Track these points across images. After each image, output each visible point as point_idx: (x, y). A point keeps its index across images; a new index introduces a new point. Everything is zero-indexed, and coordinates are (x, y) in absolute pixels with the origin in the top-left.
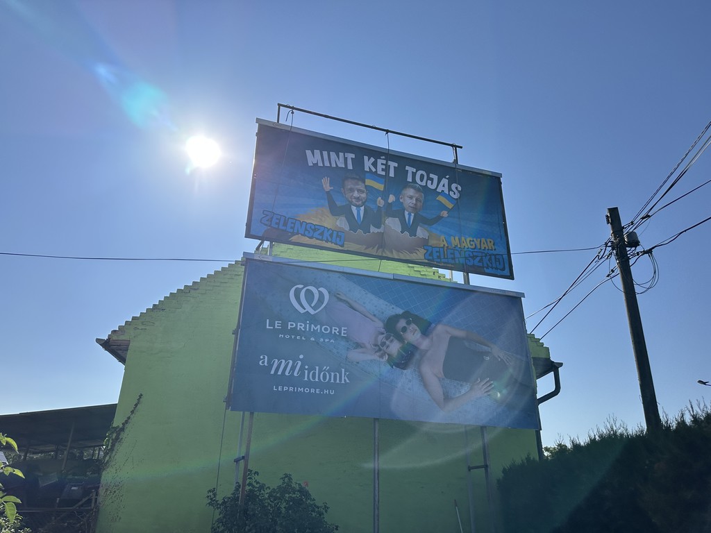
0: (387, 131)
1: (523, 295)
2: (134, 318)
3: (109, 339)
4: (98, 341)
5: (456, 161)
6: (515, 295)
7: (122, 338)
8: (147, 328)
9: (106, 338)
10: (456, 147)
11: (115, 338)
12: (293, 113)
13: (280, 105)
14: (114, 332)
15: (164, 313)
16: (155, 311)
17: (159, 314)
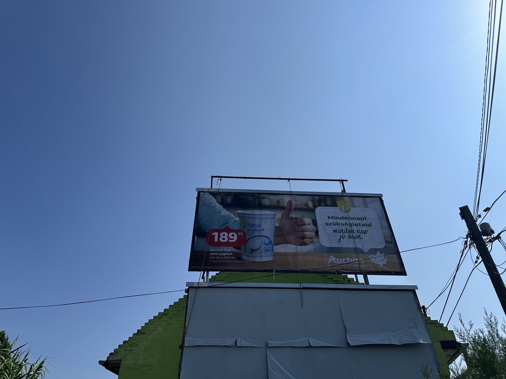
0: (289, 179)
1: (416, 287)
2: (124, 342)
3: (107, 360)
4: (101, 362)
5: (344, 191)
6: (409, 288)
7: (116, 358)
8: (133, 349)
9: (105, 359)
10: (342, 181)
11: (111, 359)
12: (221, 180)
13: (212, 177)
14: (111, 354)
15: (144, 336)
16: (139, 335)
17: (141, 337)
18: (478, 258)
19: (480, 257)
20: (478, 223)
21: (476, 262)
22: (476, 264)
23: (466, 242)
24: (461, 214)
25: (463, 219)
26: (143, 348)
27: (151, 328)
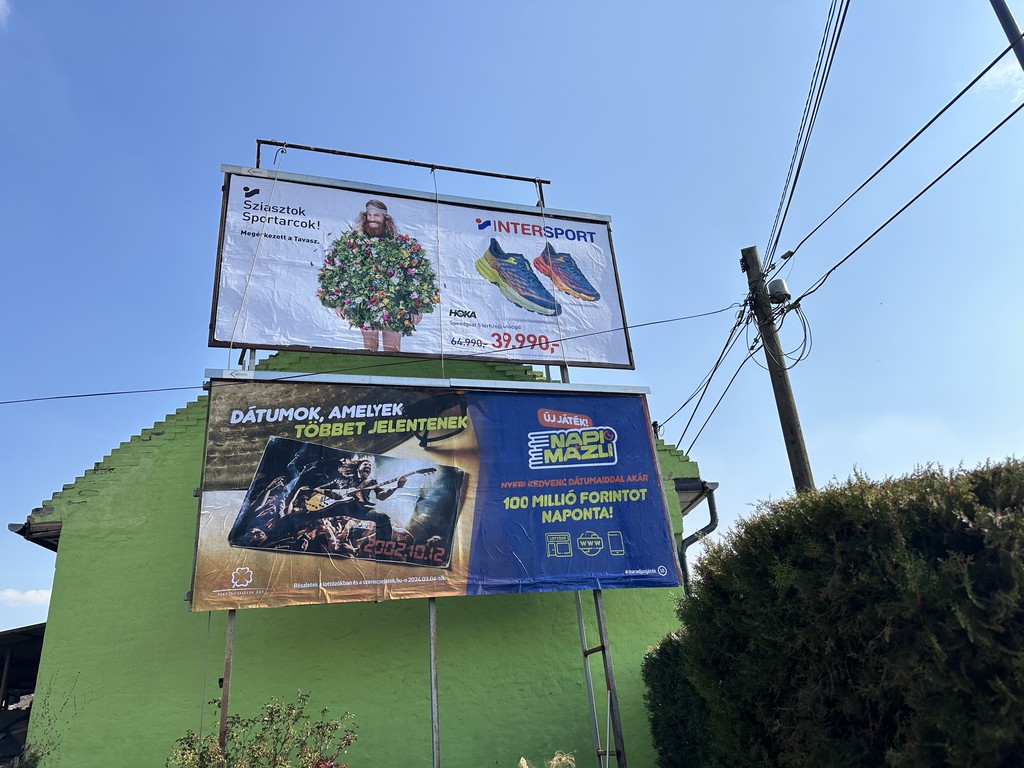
0: (433, 167)
1: (648, 390)
2: (66, 487)
3: (28, 523)
4: (12, 527)
5: (542, 203)
6: (636, 391)
7: (50, 518)
9: (23, 521)
10: (540, 182)
11: (38, 519)
12: (284, 152)
13: (260, 142)
14: (38, 510)
15: (111, 475)
16: (100, 472)
17: (105, 476)
18: (756, 341)
19: (761, 340)
20: (767, 279)
21: (752, 348)
22: (752, 352)
23: (742, 313)
24: (742, 261)
25: (744, 270)
26: (110, 499)
27: (126, 460)
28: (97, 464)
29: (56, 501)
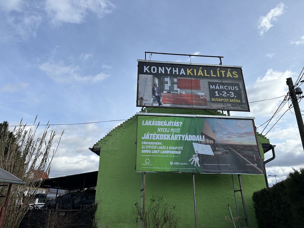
0: (190, 55)
1: (254, 118)
2: (101, 139)
4: (90, 149)
5: (221, 64)
6: (251, 118)
7: (98, 147)
8: (106, 143)
9: (92, 147)
10: (220, 57)
11: (95, 147)
12: (152, 54)
13: (146, 52)
16: (108, 136)
17: (110, 137)
18: (291, 105)
22: (289, 108)
23: (287, 96)
24: (287, 82)
26: (111, 143)
27: (114, 133)
28: (108, 134)
29: (99, 143)
